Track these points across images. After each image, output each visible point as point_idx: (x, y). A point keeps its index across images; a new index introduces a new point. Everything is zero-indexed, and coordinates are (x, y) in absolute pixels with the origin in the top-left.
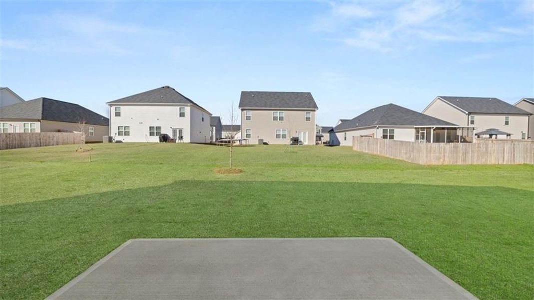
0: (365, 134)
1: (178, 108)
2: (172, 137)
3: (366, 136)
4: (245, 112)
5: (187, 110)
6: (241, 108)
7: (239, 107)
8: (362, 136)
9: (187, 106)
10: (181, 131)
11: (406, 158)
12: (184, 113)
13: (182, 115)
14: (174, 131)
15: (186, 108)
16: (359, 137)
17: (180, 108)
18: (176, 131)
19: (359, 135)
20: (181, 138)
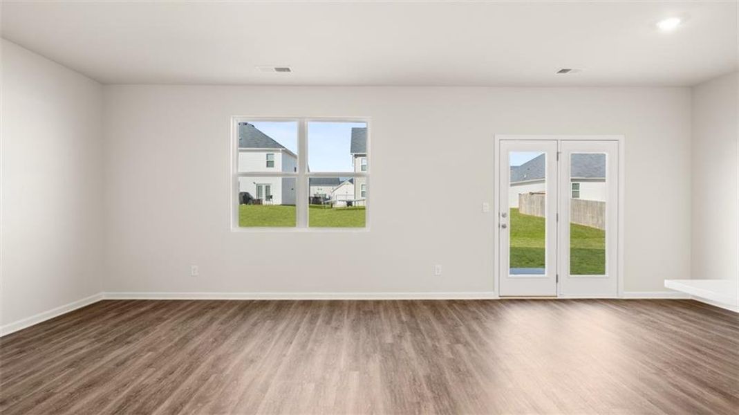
0: (537, 191)
1: (264, 154)
2: (255, 197)
3: (539, 193)
4: (359, 158)
5: (278, 157)
6: (354, 154)
7: (351, 152)
8: (533, 194)
9: (279, 151)
10: (268, 188)
11: (593, 224)
12: (273, 162)
13: (270, 164)
14: (259, 188)
15: (275, 154)
16: (529, 195)
17: (267, 155)
18: (261, 187)
19: (528, 192)
20: (269, 197)
